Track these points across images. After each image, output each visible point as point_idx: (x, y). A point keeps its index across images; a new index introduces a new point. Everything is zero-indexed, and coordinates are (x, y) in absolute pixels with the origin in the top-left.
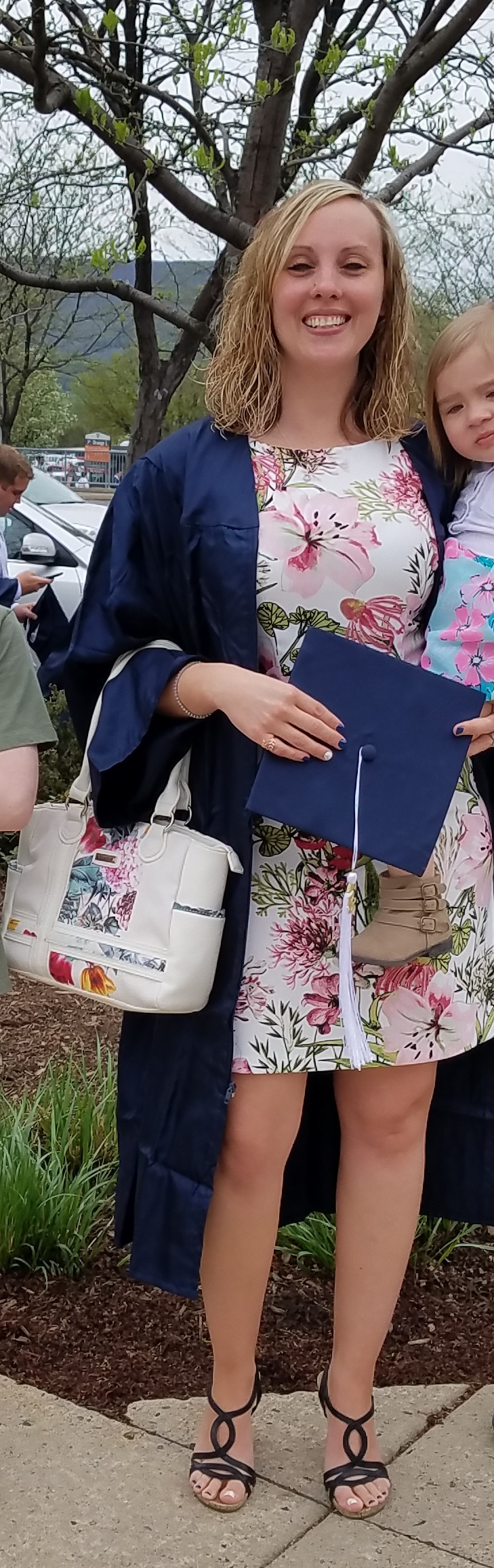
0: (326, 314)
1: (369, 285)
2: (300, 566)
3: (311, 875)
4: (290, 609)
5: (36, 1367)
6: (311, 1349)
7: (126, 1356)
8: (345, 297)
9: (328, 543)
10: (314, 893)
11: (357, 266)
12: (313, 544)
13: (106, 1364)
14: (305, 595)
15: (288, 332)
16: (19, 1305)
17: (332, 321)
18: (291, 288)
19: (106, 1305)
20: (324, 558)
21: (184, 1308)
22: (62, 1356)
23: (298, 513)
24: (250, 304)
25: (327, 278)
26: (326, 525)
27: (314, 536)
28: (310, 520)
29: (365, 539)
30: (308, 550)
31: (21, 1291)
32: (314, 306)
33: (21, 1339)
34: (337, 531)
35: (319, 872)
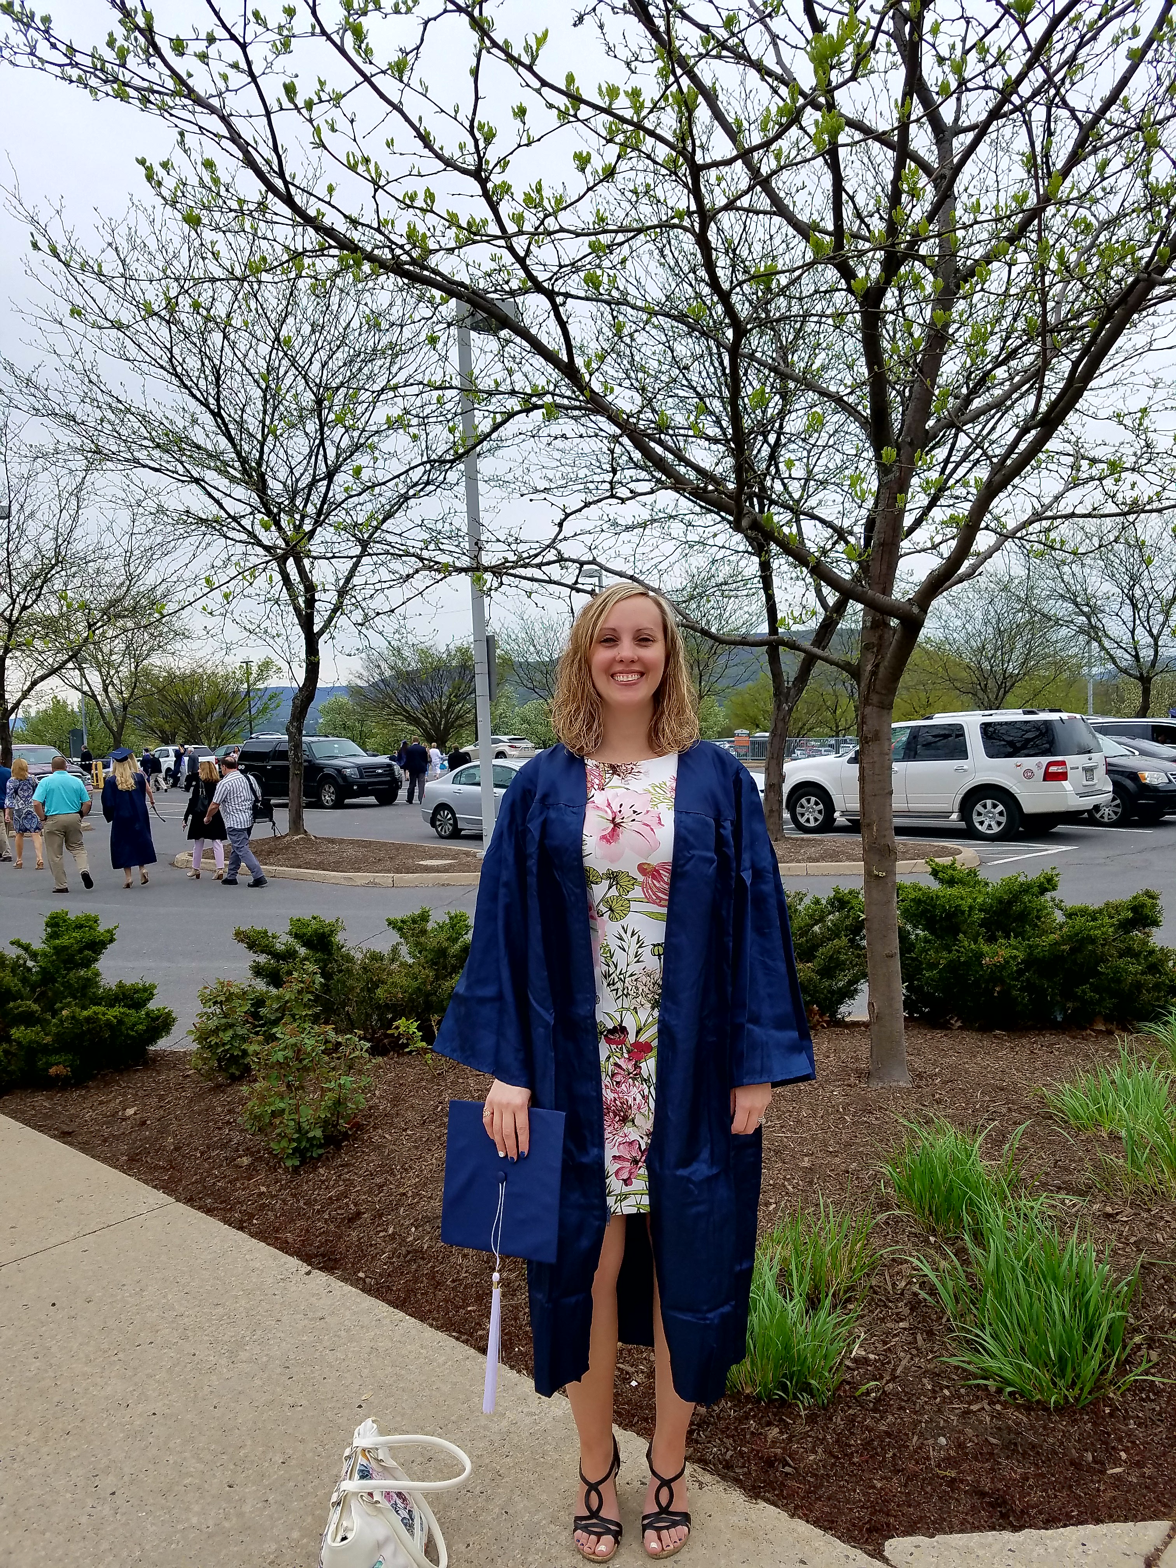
0: (628, 673)
1: (655, 653)
2: (608, 841)
3: (616, 1064)
4: (602, 870)
5: (803, 1498)
6: (1027, 1480)
7: (874, 1487)
8: (640, 660)
9: (627, 824)
10: (618, 1078)
11: (647, 640)
12: (617, 825)
13: (857, 1495)
14: (612, 861)
15: (602, 683)
16: (781, 1433)
17: (633, 677)
18: (602, 655)
19: (852, 1433)
20: (626, 835)
21: (916, 1438)
22: (822, 1485)
23: (609, 805)
24: (576, 666)
25: (627, 649)
26: (627, 812)
27: (618, 820)
28: (616, 808)
29: (653, 823)
30: (613, 830)
31: (781, 1420)
32: (618, 668)
33: (787, 1469)
34: (634, 816)
35: (621, 1062)
